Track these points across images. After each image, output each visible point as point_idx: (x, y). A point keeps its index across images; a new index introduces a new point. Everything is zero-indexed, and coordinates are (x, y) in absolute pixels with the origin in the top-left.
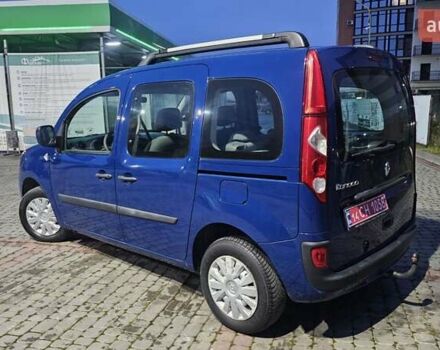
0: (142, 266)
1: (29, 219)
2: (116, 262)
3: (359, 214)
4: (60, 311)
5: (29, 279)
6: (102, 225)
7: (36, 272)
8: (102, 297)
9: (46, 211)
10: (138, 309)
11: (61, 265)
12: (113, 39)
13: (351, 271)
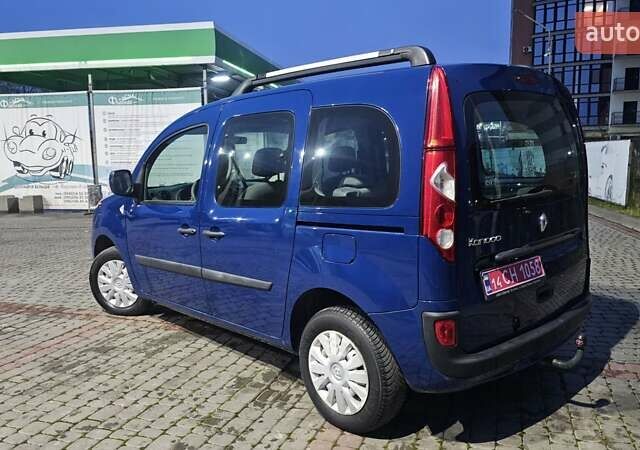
0: (234, 347)
1: (101, 286)
2: (202, 341)
3: (501, 280)
4: (127, 397)
5: (96, 358)
6: (188, 295)
7: (104, 350)
8: (180, 382)
9: (121, 276)
10: (222, 397)
11: (135, 342)
12: (220, 73)
13: (490, 353)
